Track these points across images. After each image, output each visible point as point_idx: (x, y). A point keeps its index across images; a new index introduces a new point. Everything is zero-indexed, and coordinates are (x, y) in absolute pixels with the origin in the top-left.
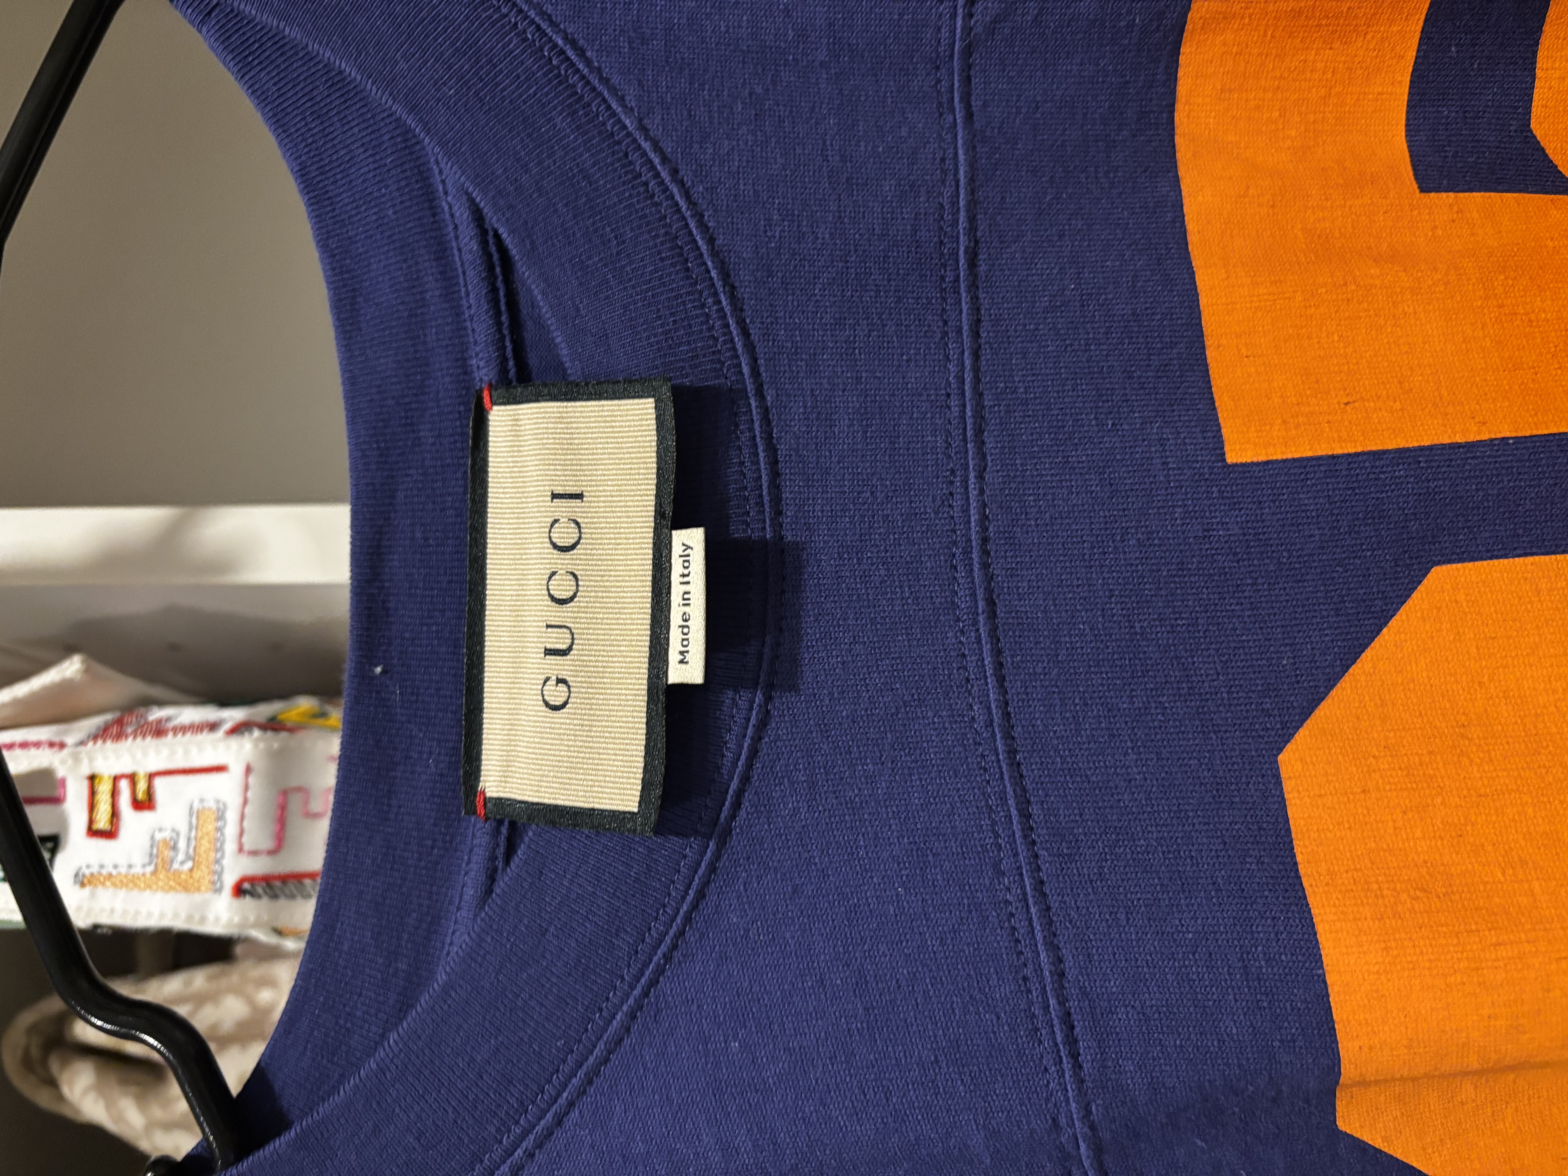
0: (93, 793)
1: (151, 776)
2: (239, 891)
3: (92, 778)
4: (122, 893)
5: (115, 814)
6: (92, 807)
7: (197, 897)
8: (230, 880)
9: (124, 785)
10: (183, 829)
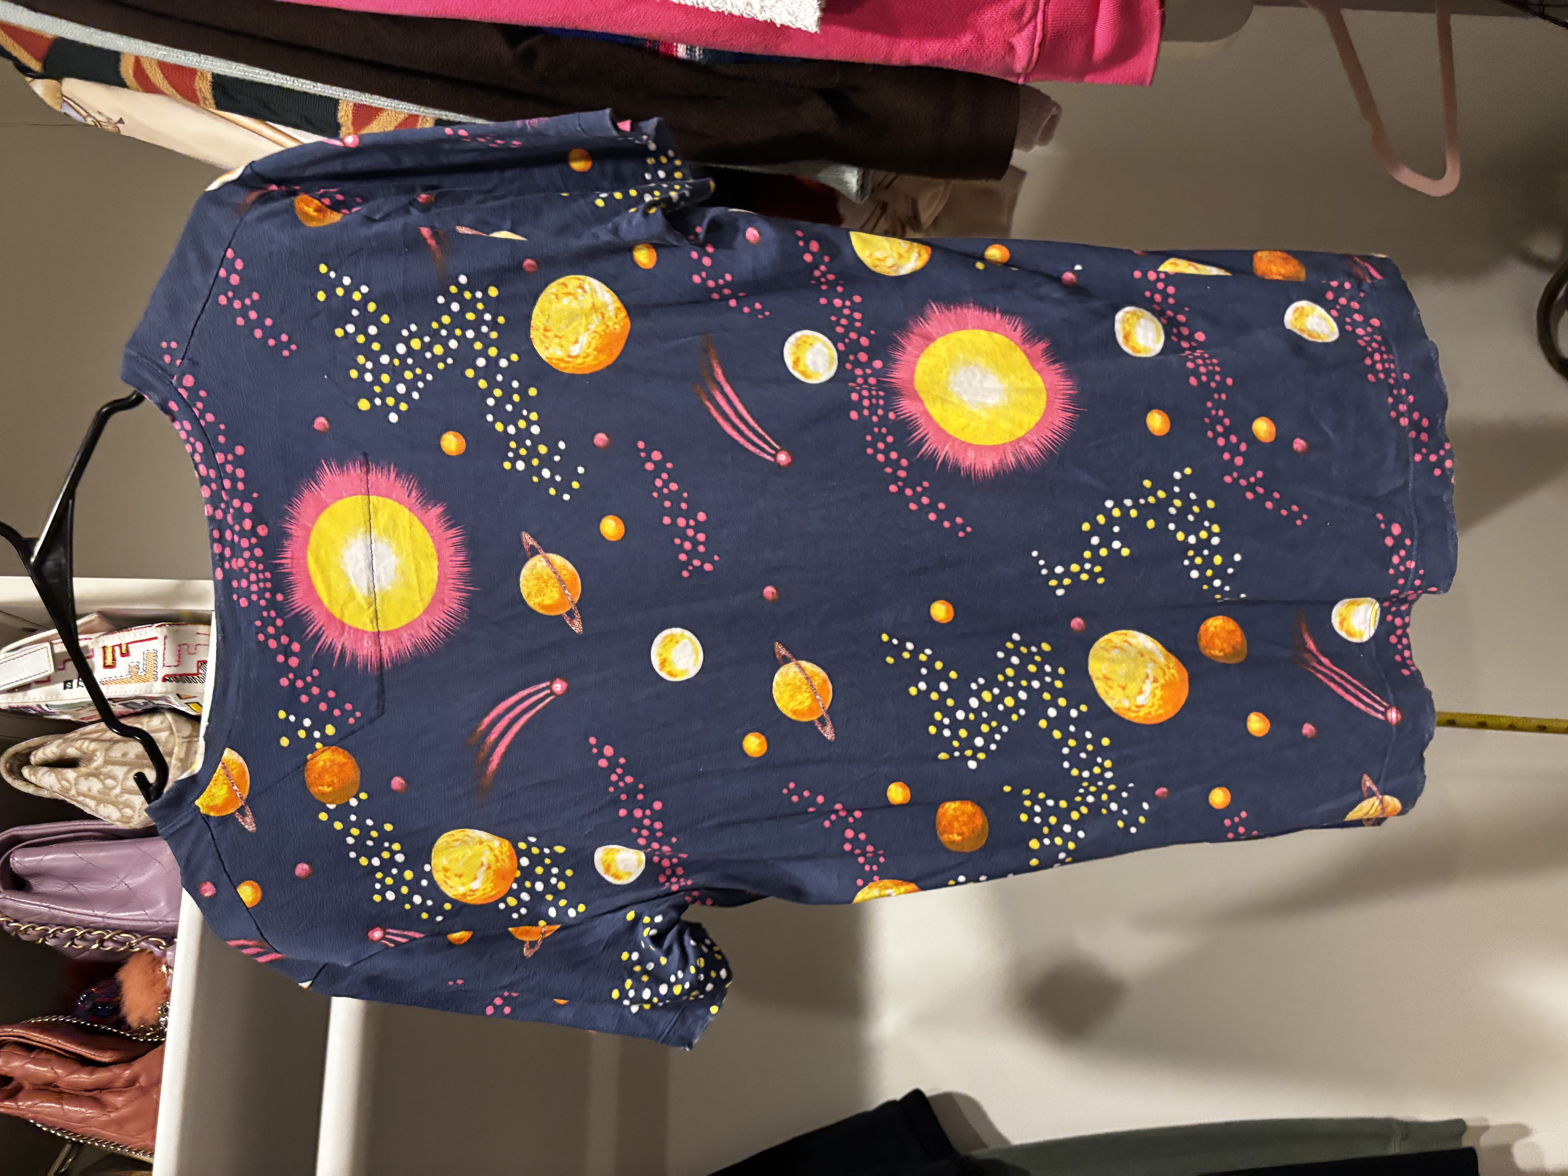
0: (105, 653)
1: (127, 644)
2: (164, 680)
3: (104, 648)
4: (118, 686)
5: (114, 659)
6: (105, 658)
7: (148, 683)
8: (160, 676)
9: (117, 649)
10: (141, 661)
